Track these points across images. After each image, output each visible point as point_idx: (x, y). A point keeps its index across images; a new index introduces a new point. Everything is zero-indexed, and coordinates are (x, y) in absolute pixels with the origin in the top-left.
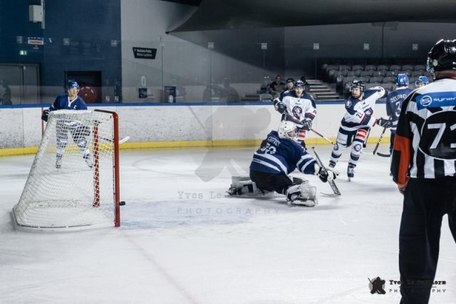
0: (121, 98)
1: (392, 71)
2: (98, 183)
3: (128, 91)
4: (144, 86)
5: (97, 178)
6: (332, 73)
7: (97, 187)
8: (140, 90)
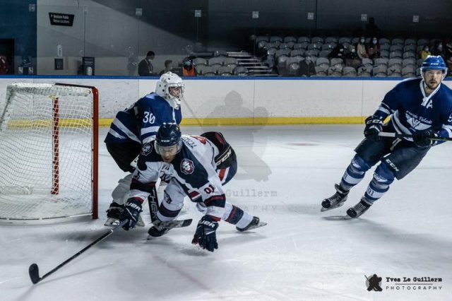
0: (35, 70)
1: (329, 43)
2: (57, 172)
3: (43, 61)
4: (60, 56)
5: (56, 167)
6: (261, 45)
7: (56, 176)
8: (56, 60)
